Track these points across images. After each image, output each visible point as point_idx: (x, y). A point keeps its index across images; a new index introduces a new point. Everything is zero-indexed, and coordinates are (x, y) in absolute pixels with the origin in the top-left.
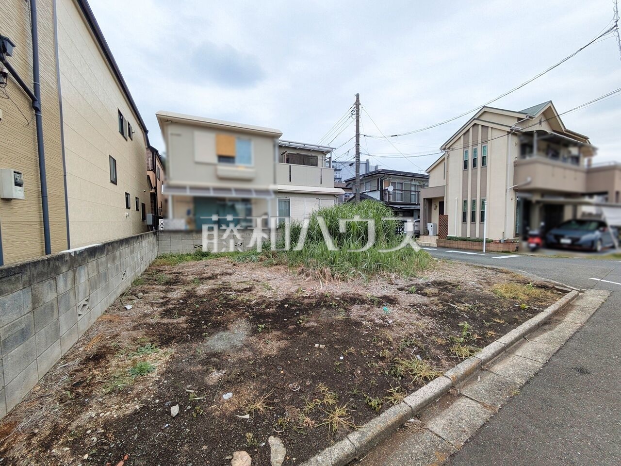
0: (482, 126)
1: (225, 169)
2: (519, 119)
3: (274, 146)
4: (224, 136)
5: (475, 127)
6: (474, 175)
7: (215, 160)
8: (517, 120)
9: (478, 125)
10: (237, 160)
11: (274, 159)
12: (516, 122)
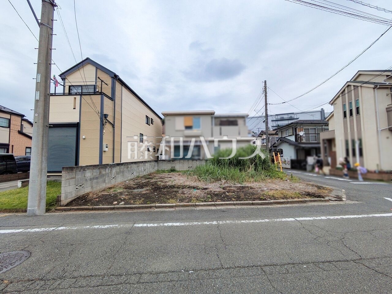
0: (354, 86)
1: (189, 132)
2: (387, 76)
3: (212, 118)
4: (188, 118)
5: (349, 87)
6: (352, 122)
7: (183, 128)
8: (386, 77)
9: (351, 85)
10: (194, 127)
11: (212, 125)
12: (385, 78)
